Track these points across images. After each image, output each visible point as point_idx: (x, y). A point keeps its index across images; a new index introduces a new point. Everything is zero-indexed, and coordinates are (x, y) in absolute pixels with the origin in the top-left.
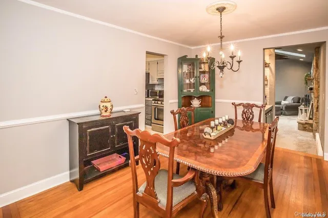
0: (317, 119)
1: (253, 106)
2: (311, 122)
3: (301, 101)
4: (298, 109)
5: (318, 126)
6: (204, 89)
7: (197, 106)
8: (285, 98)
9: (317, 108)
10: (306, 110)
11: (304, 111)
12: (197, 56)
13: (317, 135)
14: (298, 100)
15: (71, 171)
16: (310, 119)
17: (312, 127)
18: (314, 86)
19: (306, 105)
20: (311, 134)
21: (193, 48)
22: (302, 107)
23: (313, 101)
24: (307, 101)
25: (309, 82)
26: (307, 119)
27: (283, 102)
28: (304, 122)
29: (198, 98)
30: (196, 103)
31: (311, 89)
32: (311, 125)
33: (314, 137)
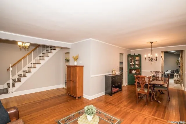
0: (182, 78)
1: (158, 72)
2: (180, 80)
3: (175, 72)
4: (174, 75)
5: (182, 81)
6: (137, 66)
7: (134, 73)
8: (167, 71)
9: (182, 74)
10: (177, 75)
11: (176, 76)
12: (134, 54)
13: (182, 84)
14: (173, 72)
15: (107, 91)
16: (179, 79)
17: (180, 82)
18: (180, 65)
19: (177, 73)
20: (180, 85)
21: (131, 50)
22: (175, 74)
23: (180, 72)
24: (177, 71)
25: (178, 63)
26: (178, 79)
27: (166, 73)
28: (176, 80)
29: (135, 70)
30: (134, 72)
31: (179, 66)
32: (180, 81)
33: (181, 85)
